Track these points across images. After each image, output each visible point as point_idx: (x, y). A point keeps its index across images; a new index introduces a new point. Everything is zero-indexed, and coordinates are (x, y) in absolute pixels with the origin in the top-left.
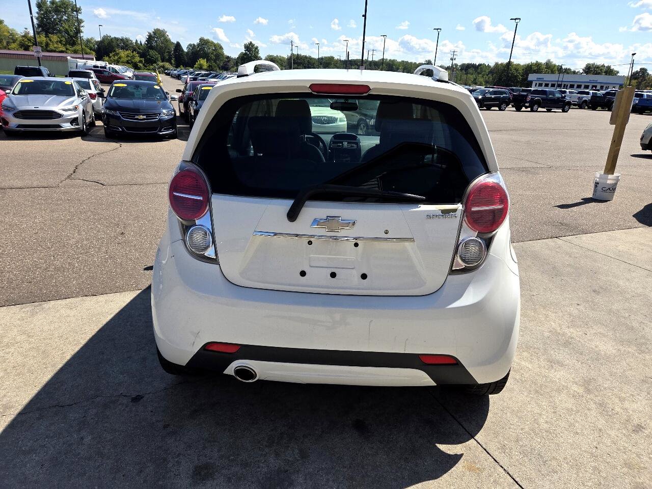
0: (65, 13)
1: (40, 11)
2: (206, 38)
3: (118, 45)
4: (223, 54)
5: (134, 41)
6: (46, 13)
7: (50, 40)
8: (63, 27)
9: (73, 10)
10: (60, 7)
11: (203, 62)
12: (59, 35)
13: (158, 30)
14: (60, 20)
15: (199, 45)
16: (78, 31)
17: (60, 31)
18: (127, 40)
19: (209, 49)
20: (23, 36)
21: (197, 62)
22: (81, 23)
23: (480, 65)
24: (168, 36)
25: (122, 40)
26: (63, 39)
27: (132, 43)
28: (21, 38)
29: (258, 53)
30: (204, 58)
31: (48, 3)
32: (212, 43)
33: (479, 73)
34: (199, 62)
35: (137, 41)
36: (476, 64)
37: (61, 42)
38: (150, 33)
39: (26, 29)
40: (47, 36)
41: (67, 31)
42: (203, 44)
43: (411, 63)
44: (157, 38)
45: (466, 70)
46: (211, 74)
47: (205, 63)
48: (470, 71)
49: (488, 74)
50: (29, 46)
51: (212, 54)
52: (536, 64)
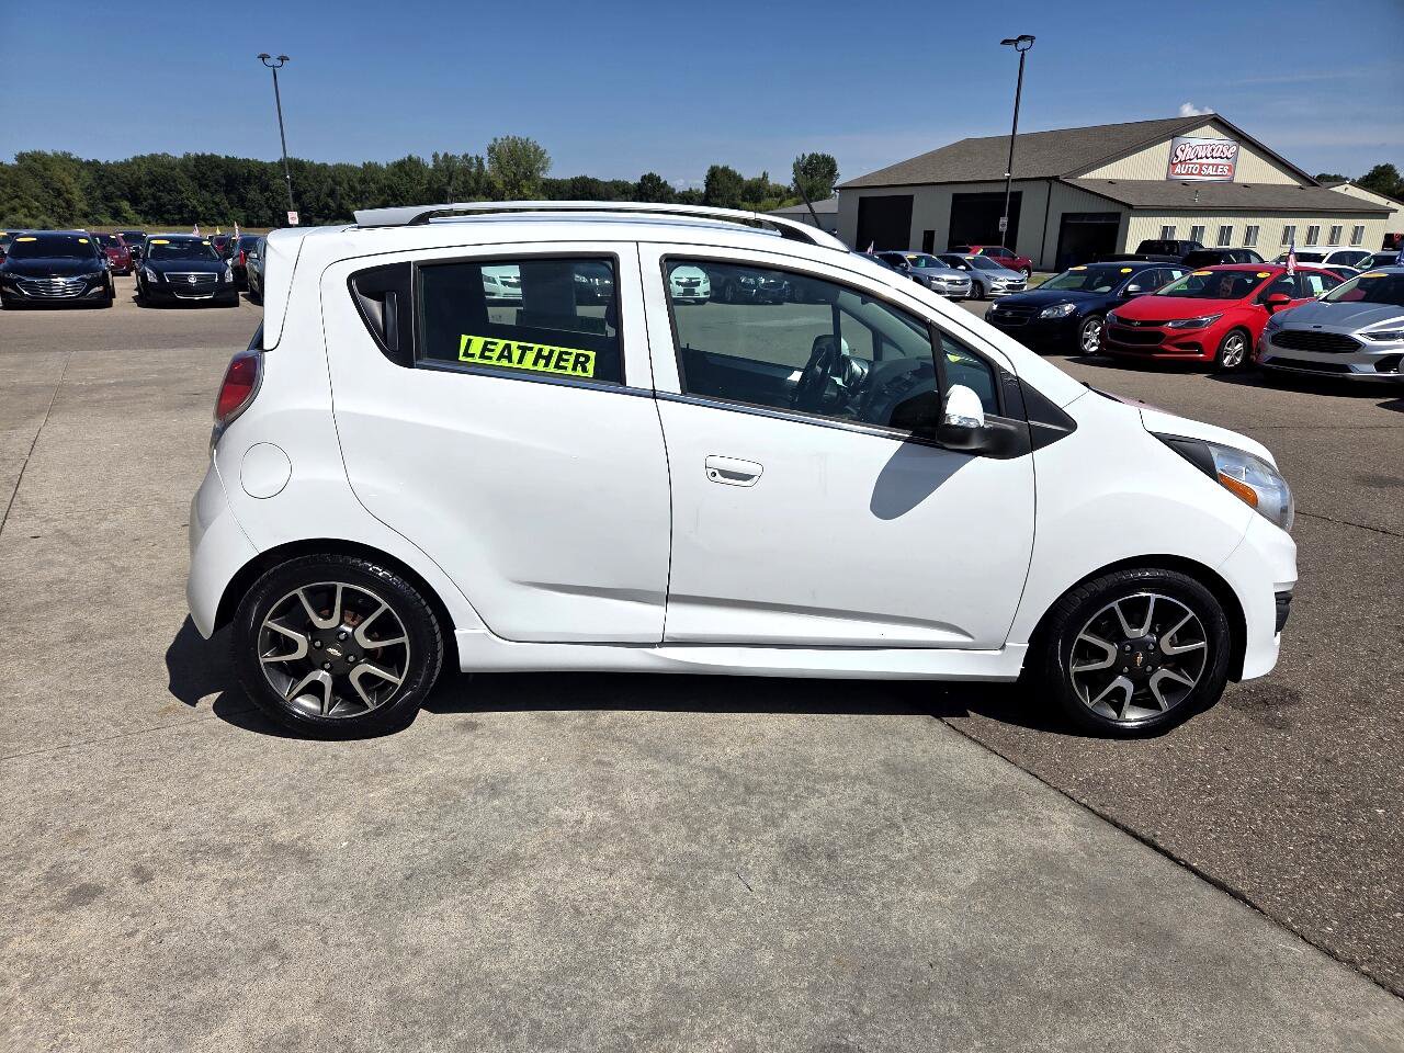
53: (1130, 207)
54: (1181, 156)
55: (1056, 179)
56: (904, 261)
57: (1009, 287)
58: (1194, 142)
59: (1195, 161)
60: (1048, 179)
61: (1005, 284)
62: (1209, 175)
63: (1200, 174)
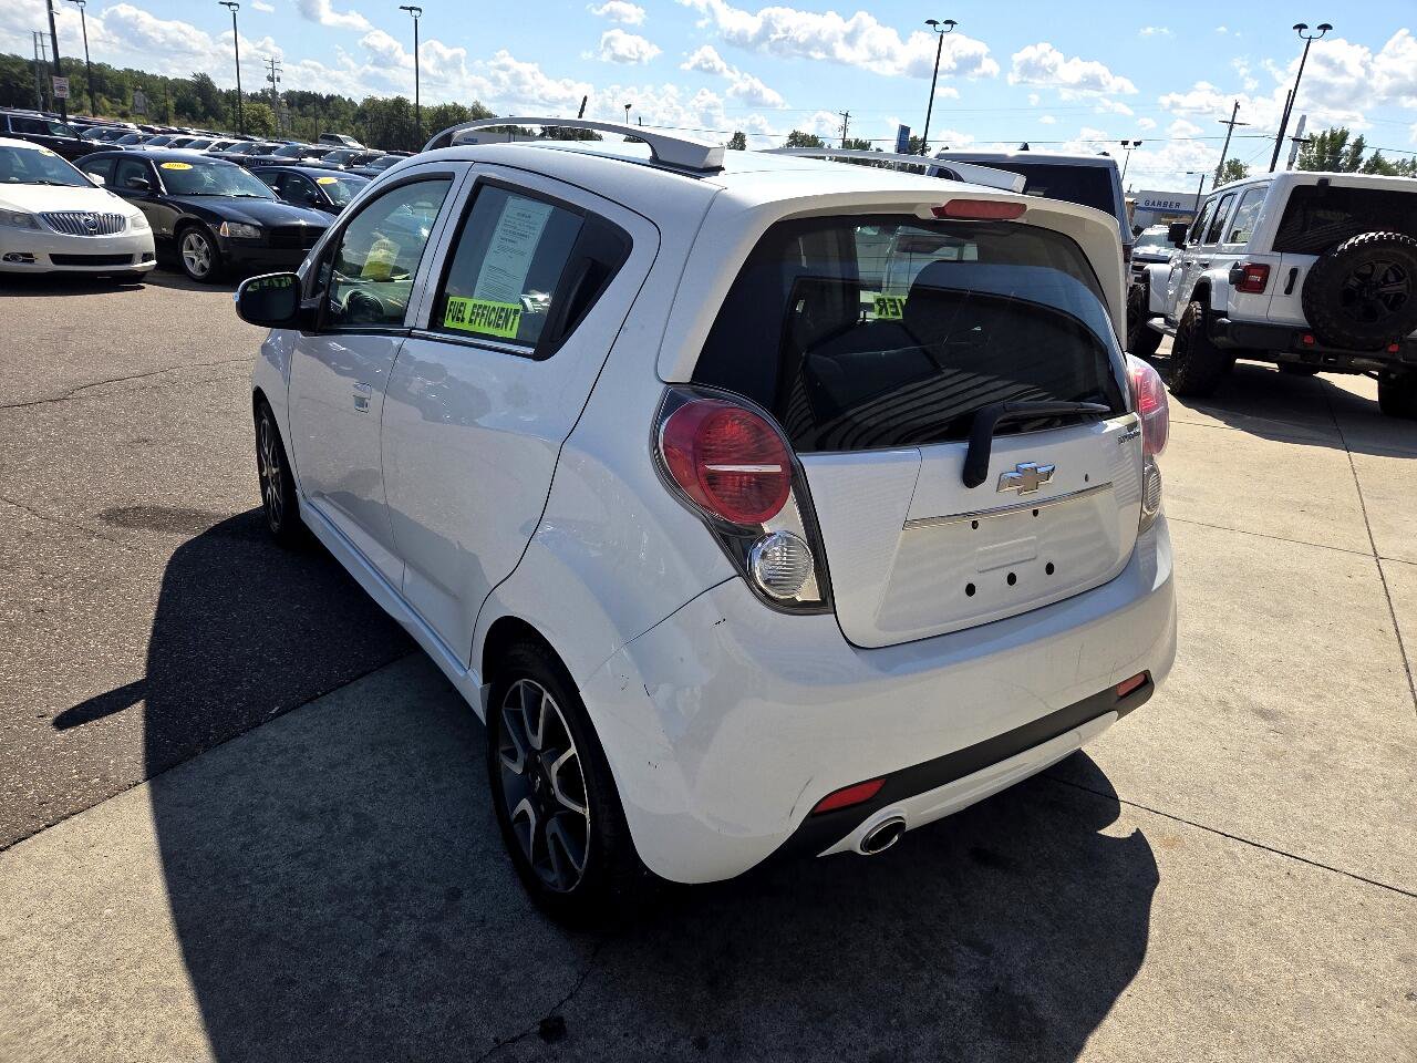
23: (331, 98)
33: (333, 118)
36: (321, 96)
43: (154, 77)
45: (301, 106)
48: (310, 108)
49: (355, 121)
52: (454, 108)
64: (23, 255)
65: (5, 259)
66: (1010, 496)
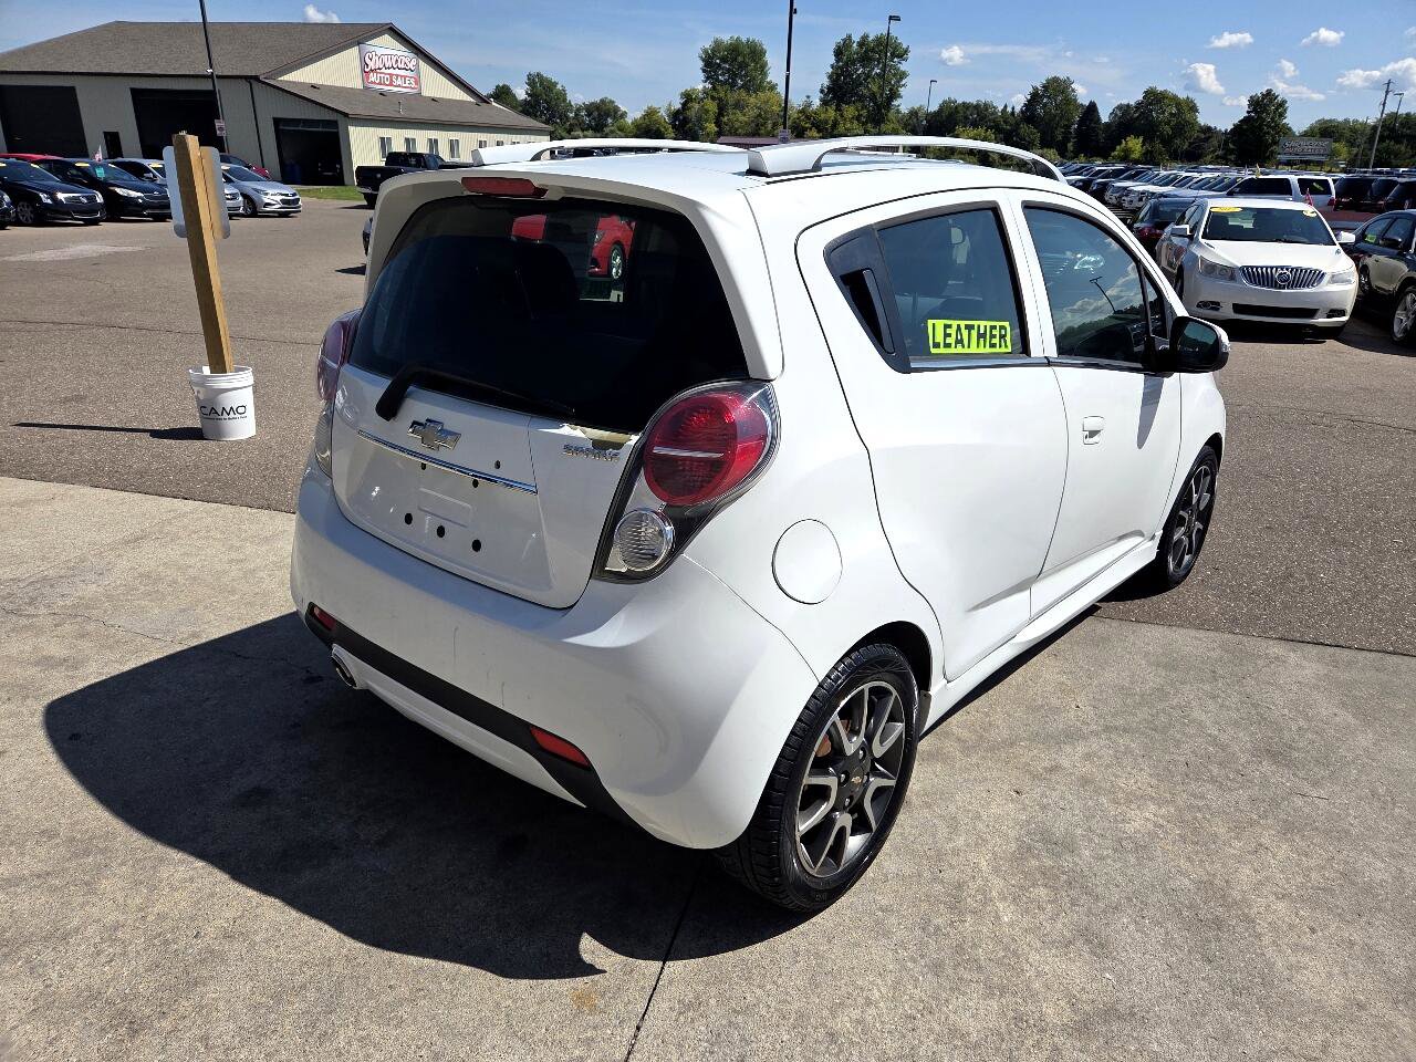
0: (879, 63)
1: (837, 62)
2: (1160, 88)
3: (966, 118)
4: (1194, 123)
5: (1000, 108)
6: (846, 64)
7: (842, 116)
8: (869, 90)
9: (893, 55)
10: (873, 50)
11: (1135, 144)
12: (859, 105)
13: (1055, 80)
14: (868, 76)
15: (1139, 105)
16: (894, 95)
17: (861, 98)
18: (986, 106)
19: (1163, 113)
20: (800, 112)
21: (1120, 143)
22: (902, 79)
24: (1073, 90)
25: (977, 107)
26: (864, 112)
27: (994, 113)
28: (796, 116)
29: (1282, 115)
30: (1137, 136)
31: (855, 45)
32: (1175, 98)
34: (1123, 145)
35: (1006, 107)
37: (858, 118)
38: (1035, 89)
39: (808, 97)
40: (838, 109)
41: (873, 97)
42: (1150, 104)
44: (1049, 97)
46: (1127, 169)
47: (1138, 147)
50: (806, 129)
51: (1168, 123)
53: (346, 115)
54: (372, 65)
55: (256, 78)
56: (149, 171)
57: (283, 201)
58: (380, 51)
59: (383, 70)
60: (247, 78)
61: (279, 198)
62: (399, 86)
63: (391, 85)
64: (1213, 303)
65: (1198, 306)
66: (414, 441)
